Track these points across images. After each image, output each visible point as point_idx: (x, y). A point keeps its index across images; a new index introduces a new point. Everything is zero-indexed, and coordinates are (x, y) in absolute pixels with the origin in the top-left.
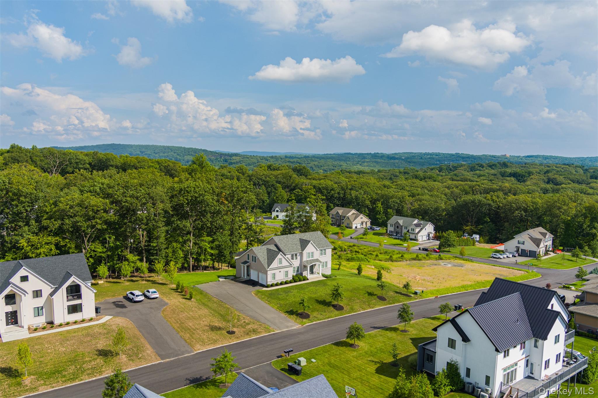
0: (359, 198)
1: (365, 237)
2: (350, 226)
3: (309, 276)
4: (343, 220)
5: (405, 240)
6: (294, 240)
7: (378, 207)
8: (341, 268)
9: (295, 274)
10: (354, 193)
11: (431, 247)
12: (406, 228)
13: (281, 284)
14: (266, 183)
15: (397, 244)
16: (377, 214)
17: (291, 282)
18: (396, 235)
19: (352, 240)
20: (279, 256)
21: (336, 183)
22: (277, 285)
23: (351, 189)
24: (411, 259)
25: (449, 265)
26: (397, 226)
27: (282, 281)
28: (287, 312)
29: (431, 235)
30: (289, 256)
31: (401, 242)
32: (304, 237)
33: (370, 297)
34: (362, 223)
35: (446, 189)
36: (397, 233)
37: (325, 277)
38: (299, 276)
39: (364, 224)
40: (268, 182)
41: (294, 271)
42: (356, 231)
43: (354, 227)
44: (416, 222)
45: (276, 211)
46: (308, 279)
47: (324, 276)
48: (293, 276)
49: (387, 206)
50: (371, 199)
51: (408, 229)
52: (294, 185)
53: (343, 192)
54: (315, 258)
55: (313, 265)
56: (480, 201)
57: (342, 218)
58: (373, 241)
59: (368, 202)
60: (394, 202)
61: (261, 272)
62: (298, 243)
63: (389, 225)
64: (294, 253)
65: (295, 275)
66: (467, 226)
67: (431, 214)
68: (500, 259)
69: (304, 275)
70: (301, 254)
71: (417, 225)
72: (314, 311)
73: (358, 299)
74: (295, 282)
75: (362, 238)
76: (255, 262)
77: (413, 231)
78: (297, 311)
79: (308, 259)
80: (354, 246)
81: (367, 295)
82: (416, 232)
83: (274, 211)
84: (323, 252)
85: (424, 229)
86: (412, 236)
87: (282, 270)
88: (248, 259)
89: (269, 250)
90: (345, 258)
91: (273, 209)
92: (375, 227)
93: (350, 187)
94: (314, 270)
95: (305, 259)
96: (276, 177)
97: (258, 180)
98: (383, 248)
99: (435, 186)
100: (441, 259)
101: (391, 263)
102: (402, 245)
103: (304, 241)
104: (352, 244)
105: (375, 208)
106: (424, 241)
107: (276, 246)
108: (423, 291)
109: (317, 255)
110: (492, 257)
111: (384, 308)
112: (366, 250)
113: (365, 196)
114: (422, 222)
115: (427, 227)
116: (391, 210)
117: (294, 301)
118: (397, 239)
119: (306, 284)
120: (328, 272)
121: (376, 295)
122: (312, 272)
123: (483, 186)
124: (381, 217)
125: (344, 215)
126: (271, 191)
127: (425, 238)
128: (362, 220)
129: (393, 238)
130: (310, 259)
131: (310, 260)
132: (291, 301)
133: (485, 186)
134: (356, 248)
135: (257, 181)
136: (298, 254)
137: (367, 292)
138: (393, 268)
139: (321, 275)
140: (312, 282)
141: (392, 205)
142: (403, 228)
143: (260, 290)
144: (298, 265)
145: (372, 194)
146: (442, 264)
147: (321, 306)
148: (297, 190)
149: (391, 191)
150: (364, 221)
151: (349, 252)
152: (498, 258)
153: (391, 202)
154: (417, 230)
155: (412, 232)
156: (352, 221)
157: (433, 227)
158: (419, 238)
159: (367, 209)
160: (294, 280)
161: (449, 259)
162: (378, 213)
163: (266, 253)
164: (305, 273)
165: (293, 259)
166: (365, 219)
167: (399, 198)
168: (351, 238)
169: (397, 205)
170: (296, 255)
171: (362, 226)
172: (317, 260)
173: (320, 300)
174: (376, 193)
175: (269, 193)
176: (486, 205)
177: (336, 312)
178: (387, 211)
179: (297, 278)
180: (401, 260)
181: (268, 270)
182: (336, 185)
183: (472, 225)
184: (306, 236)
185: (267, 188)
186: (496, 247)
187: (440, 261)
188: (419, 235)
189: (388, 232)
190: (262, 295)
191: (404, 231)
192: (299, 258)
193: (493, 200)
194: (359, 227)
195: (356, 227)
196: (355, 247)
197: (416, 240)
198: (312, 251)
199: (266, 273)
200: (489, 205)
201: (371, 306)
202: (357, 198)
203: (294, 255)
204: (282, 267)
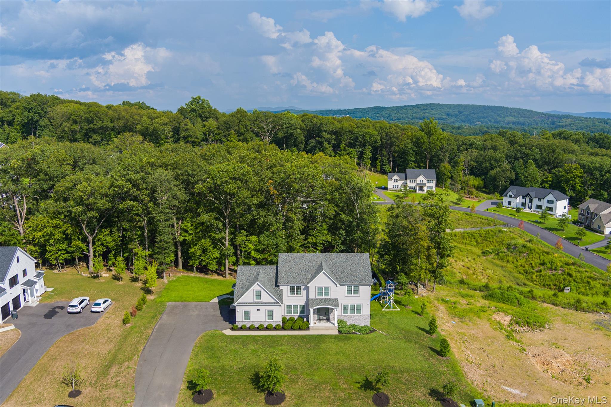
2: (602, 230)
3: (313, 324)
4: (594, 219)
6: (309, 264)
9: (296, 316)
13: (259, 329)
17: (275, 328)
20: (256, 287)
27: (261, 323)
28: (191, 382)
30: (285, 288)
33: (360, 390)
37: (339, 331)
41: (296, 311)
43: (607, 232)
46: (307, 329)
54: (332, 297)
57: (593, 216)
62: (314, 269)
64: (295, 285)
70: (308, 288)
72: (226, 394)
73: (332, 389)
74: (284, 329)
75: (604, 252)
79: (318, 297)
80: (573, 263)
81: (357, 385)
84: (352, 289)
87: (263, 309)
94: (331, 316)
95: (313, 296)
103: (320, 267)
104: (571, 261)
107: (277, 268)
109: (338, 292)
117: (223, 367)
120: (363, 321)
121: (376, 389)
122: (327, 318)
125: (596, 213)
130: (323, 297)
132: (219, 365)
136: (303, 287)
137: (366, 380)
139: (336, 325)
143: (217, 332)
144: (303, 303)
156: (604, 223)
160: (283, 326)
163: (252, 278)
165: (293, 292)
168: (587, 249)
170: (299, 288)
172: (336, 301)
173: (261, 374)
179: (291, 323)
181: (236, 304)
184: (336, 259)
192: (304, 293)
196: (573, 267)
198: (327, 286)
203: (295, 287)
204: (262, 303)
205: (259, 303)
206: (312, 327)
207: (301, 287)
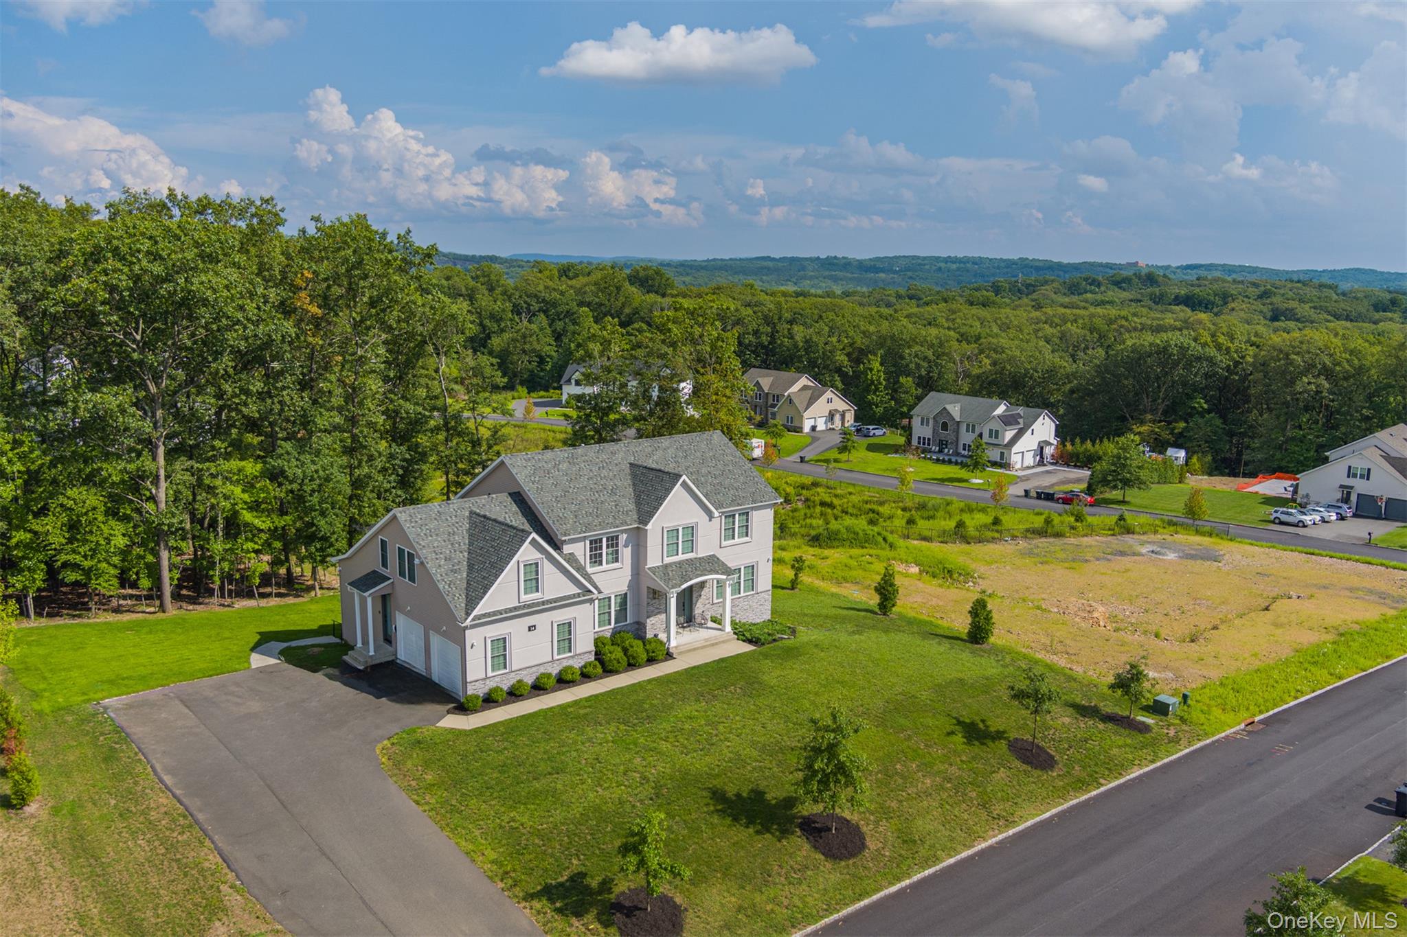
0: (817, 346)
1: (844, 456)
2: (796, 424)
3: (677, 639)
4: (774, 406)
5: (975, 464)
6: (604, 473)
7: (871, 370)
8: (805, 578)
9: (607, 631)
10: (799, 332)
11: (1057, 488)
12: (971, 428)
13: (538, 688)
14: (548, 307)
15: (951, 480)
16: (867, 390)
17: (586, 676)
18: (941, 451)
19: (804, 466)
20: (526, 553)
21: (748, 305)
22: (514, 694)
23: (791, 322)
24: (1027, 530)
25: (1171, 556)
26: (944, 422)
27: (542, 670)
28: (548, 892)
29: (1048, 451)
30: (579, 550)
31: (963, 473)
32: (649, 455)
33: (976, 749)
34: (831, 416)
35: (1047, 326)
36: (943, 444)
37: (750, 641)
38: (630, 640)
39: (837, 418)
40: (554, 304)
41: (604, 617)
42: (815, 439)
43: (807, 429)
44: (1001, 409)
45: (573, 382)
46: (669, 656)
47: (743, 633)
48: (599, 642)
49: (895, 366)
50: (848, 350)
51: (977, 432)
52: (627, 311)
53: (769, 329)
54: (702, 552)
55: (691, 587)
56: (1183, 349)
57: (770, 401)
58: (869, 470)
59: (841, 358)
60: (916, 356)
61: (438, 631)
62: (625, 484)
63: (916, 422)
64: (603, 532)
65: (608, 635)
66: (1142, 423)
67: (1032, 388)
68: (1305, 526)
69: (649, 635)
70: (638, 540)
71: (1008, 420)
72: (705, 879)
73: (926, 767)
74: (608, 671)
75: (836, 461)
76: (412, 579)
77: (997, 437)
78: (606, 885)
79: (667, 560)
80: (815, 484)
81: (959, 738)
82: (1007, 439)
83: (569, 381)
84: (737, 524)
85: (1030, 431)
86: (994, 455)
87: (543, 621)
88: (385, 564)
89: (480, 523)
90: (803, 531)
91: (565, 378)
92: (871, 427)
93: (787, 315)
94: (699, 609)
95: (654, 558)
96: (579, 291)
97: (528, 300)
98: (911, 495)
99: (1013, 319)
100: (1129, 531)
101: (964, 547)
102: (966, 481)
103: (651, 475)
104: (807, 480)
105: (864, 373)
106: (1028, 468)
107: (519, 499)
108: (1185, 697)
109: (710, 539)
110: (1273, 522)
111: (1060, 815)
112: (855, 499)
113: (834, 339)
114: (1020, 410)
115: (1037, 426)
116: (910, 379)
117: (597, 809)
118: (943, 461)
119: (658, 680)
120: (759, 611)
121: (999, 735)
122: (688, 618)
123: (1135, 319)
124: (880, 400)
125: (776, 392)
126: (565, 330)
127: (1030, 460)
128: (832, 406)
129: (930, 459)
130: (681, 557)
131: (680, 563)
132: (577, 810)
133: (1144, 320)
134: (822, 494)
135: (525, 302)
136: (623, 538)
137: (959, 723)
138: (982, 569)
139: (728, 628)
140: (692, 674)
141: (912, 366)
142: (963, 428)
143: (426, 732)
144: (624, 588)
145: (851, 333)
146: (1144, 550)
147: (742, 833)
148: (636, 326)
149: (905, 327)
150: (837, 411)
151: (800, 505)
152: (1297, 526)
153: (910, 355)
154: (1009, 435)
155: (993, 441)
156: (801, 407)
157: (1053, 426)
158: (1015, 459)
159: (837, 378)
160: (603, 664)
161: (1156, 532)
162: (870, 387)
163: (462, 538)
164: (654, 626)
165: (596, 559)
166: (840, 404)
167: (931, 346)
168: (802, 460)
169: (925, 364)
170: (613, 541)
171: (830, 426)
172: (712, 564)
173: (731, 791)
174: (864, 333)
175: (558, 337)
176: (1199, 359)
177: (830, 874)
178: (898, 382)
179: (618, 653)
180: (997, 535)
181: (468, 622)
182: (750, 311)
183: (1154, 422)
184: (659, 454)
185: (553, 320)
186: (1249, 485)
187: (1129, 539)
188: (1015, 449)
189: (915, 442)
190: (427, 764)
191: (967, 438)
192: (626, 553)
193: (1219, 347)
194: (821, 426)
195: (814, 428)
196: (819, 490)
197: (1003, 464)
198: (689, 521)
199: (458, 638)
200: (1210, 360)
201: (997, 809)
202: (810, 347)
203: (604, 540)
204: (543, 603)
205: (538, 604)
206: (676, 647)
207: (617, 537)
